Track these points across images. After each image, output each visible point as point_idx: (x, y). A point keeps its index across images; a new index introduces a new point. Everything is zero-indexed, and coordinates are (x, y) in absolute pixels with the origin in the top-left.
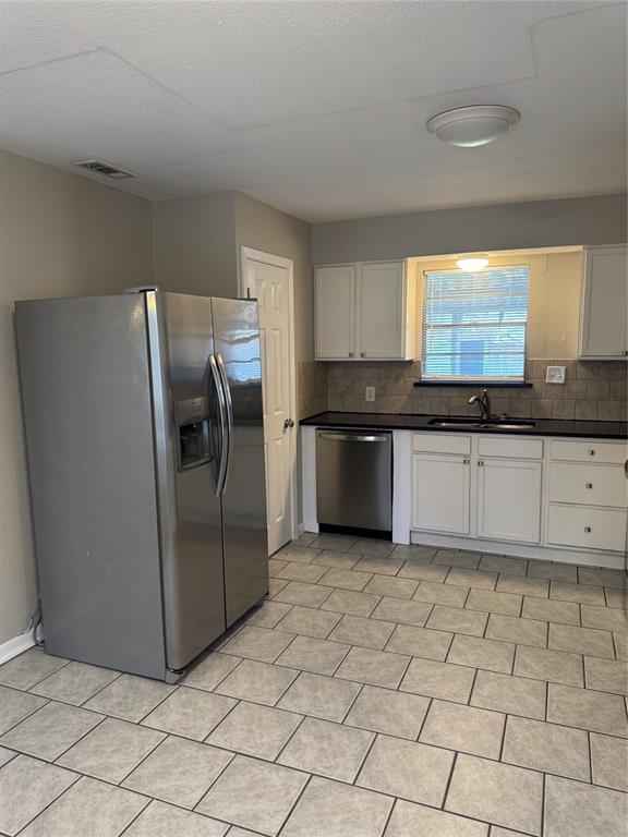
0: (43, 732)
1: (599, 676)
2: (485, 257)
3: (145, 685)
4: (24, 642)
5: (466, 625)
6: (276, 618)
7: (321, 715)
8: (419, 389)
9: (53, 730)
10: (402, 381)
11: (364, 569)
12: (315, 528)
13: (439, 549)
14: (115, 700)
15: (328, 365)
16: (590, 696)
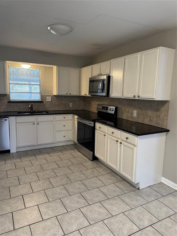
8: (10, 103)
10: (3, 101)
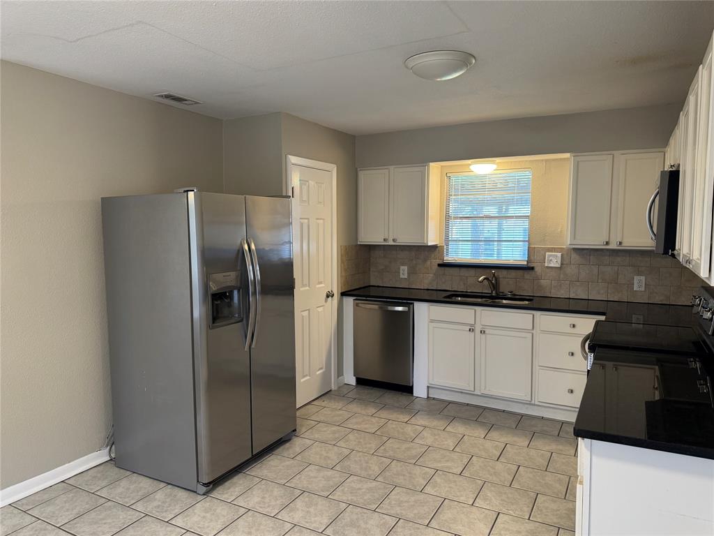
0: (96, 523)
1: (544, 511)
2: (494, 162)
3: (182, 494)
4: (102, 456)
5: (449, 464)
6: (298, 450)
7: (307, 525)
8: (443, 268)
9: (104, 522)
10: (428, 263)
11: (382, 416)
12: (353, 381)
13: (450, 402)
14: (156, 503)
15: (370, 248)
16: (530, 526)
